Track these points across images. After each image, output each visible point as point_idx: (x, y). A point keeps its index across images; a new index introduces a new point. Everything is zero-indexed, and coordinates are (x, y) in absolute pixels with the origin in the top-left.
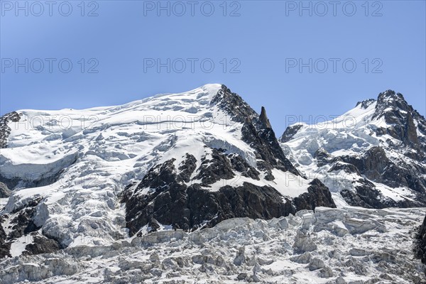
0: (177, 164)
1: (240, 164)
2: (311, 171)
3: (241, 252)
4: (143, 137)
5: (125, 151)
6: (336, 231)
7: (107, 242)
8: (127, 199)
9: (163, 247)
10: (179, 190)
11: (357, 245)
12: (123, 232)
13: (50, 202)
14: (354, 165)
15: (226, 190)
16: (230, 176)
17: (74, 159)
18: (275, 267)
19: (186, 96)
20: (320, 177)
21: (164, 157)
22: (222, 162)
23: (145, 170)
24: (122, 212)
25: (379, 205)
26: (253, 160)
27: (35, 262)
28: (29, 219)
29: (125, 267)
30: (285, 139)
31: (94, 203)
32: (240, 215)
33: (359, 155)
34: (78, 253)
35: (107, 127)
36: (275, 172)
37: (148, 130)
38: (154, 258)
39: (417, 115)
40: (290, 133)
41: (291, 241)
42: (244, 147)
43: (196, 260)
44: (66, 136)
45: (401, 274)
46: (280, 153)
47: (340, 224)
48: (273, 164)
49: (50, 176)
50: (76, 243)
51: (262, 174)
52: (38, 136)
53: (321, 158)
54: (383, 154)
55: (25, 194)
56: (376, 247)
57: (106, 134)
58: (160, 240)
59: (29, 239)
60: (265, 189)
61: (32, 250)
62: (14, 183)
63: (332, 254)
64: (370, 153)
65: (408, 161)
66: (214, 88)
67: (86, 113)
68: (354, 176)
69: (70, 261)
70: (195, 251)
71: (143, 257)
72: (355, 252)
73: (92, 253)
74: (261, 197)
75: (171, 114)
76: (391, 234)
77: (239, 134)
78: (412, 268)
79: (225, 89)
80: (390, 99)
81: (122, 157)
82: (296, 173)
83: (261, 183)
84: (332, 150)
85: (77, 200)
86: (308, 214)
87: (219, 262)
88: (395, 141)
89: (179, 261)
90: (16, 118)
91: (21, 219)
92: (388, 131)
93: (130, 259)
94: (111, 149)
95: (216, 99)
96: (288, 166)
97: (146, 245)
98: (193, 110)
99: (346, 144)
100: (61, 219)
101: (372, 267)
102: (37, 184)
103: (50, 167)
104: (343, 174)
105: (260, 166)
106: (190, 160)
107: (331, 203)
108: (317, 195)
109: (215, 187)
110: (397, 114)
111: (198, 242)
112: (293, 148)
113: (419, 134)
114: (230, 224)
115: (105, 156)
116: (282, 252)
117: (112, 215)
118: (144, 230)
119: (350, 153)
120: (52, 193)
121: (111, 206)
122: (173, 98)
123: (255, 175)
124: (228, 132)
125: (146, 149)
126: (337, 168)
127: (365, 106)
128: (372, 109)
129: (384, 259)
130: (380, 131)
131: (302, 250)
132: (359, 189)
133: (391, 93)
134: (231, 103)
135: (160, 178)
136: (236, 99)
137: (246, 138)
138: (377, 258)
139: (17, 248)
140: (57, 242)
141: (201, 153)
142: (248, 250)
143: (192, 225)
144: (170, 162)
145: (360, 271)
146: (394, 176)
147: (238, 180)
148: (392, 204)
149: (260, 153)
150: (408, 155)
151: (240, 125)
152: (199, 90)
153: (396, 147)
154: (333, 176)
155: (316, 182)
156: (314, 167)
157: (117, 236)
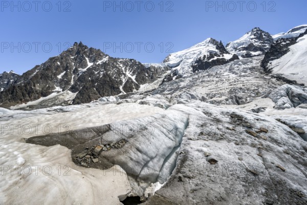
0: (202, 57)
1: (216, 54)
2: (233, 53)
3: (217, 73)
4: (194, 54)
5: (191, 57)
6: (239, 65)
7: (190, 75)
8: (192, 66)
9: (200, 74)
10: (202, 63)
11: (245, 67)
12: (193, 73)
13: (178, 70)
14: (244, 49)
15: (213, 61)
16: (213, 57)
17: (182, 61)
18: (224, 74)
19: (203, 42)
20: (235, 53)
21: (199, 57)
22: (212, 55)
23: (195, 60)
24: (192, 69)
25: (251, 57)
26: (219, 53)
27: (177, 80)
28: (175, 73)
29: (193, 79)
30: (226, 47)
31: (186, 68)
32: (216, 65)
33: (246, 46)
34: (184, 78)
35: (187, 53)
36: (224, 55)
37: (195, 52)
38: (199, 76)
39: (263, 32)
40: (228, 45)
41: (228, 68)
42: (217, 51)
43: (207, 75)
44: (180, 57)
45: (257, 71)
46: (225, 50)
47: (240, 63)
48: (224, 53)
49: (178, 65)
50: (184, 76)
51: (221, 55)
52: (175, 58)
53: (236, 49)
54: (253, 44)
55: (174, 69)
56: (250, 66)
57: (187, 55)
58: (200, 73)
59: (176, 77)
60: (222, 59)
61: (176, 78)
62: (172, 67)
63: (238, 70)
64: (249, 45)
65: (260, 44)
66: (209, 39)
67: (183, 51)
68: (245, 51)
69: (183, 79)
70: (207, 74)
71: (196, 76)
72: (244, 68)
73: (187, 77)
74: (221, 61)
75: (200, 47)
76: (254, 63)
77: (215, 48)
78: (260, 70)
79: (211, 39)
80: (255, 30)
81: (191, 58)
82: (229, 54)
83: (221, 57)
84: (238, 46)
85: (183, 68)
86: (232, 62)
87: (212, 75)
88: (256, 40)
89: (204, 76)
90: (170, 55)
91: (174, 74)
92: (255, 38)
93: (194, 77)
94: (188, 57)
95: (210, 41)
96: (227, 53)
97: (197, 74)
98: (204, 45)
99: (243, 44)
100: (181, 72)
101: (249, 71)
102: (176, 67)
103: (177, 63)
104: (241, 51)
105: (221, 54)
106: (205, 56)
107: (238, 59)
108: (235, 57)
109: (210, 61)
110: (257, 33)
111: (207, 72)
112: (229, 48)
113: (264, 37)
114: (214, 67)
115: (187, 59)
116: (226, 71)
117: (190, 70)
118: (196, 72)
119: (244, 46)
120: (178, 68)
121: (190, 68)
122: (200, 44)
123: (219, 56)
124: (213, 48)
125: (195, 56)
126: (240, 50)
127: (248, 33)
128: (250, 33)
129: (252, 69)
130: (252, 39)
131: (231, 70)
132: (246, 54)
133: (256, 28)
134: (213, 41)
135: (199, 61)
136: (214, 40)
137: (217, 48)
138: (250, 69)
139: (174, 78)
140: (180, 76)
141: (207, 54)
142: (218, 72)
143: (206, 69)
144: (200, 57)
145: (245, 72)
146: (256, 49)
147: (215, 58)
148: (255, 56)
149: (220, 51)
150: (260, 43)
151: (215, 46)
152: (205, 41)
153: (257, 42)
154: (239, 52)
155: (234, 55)
156: (234, 51)
157: (191, 73)
